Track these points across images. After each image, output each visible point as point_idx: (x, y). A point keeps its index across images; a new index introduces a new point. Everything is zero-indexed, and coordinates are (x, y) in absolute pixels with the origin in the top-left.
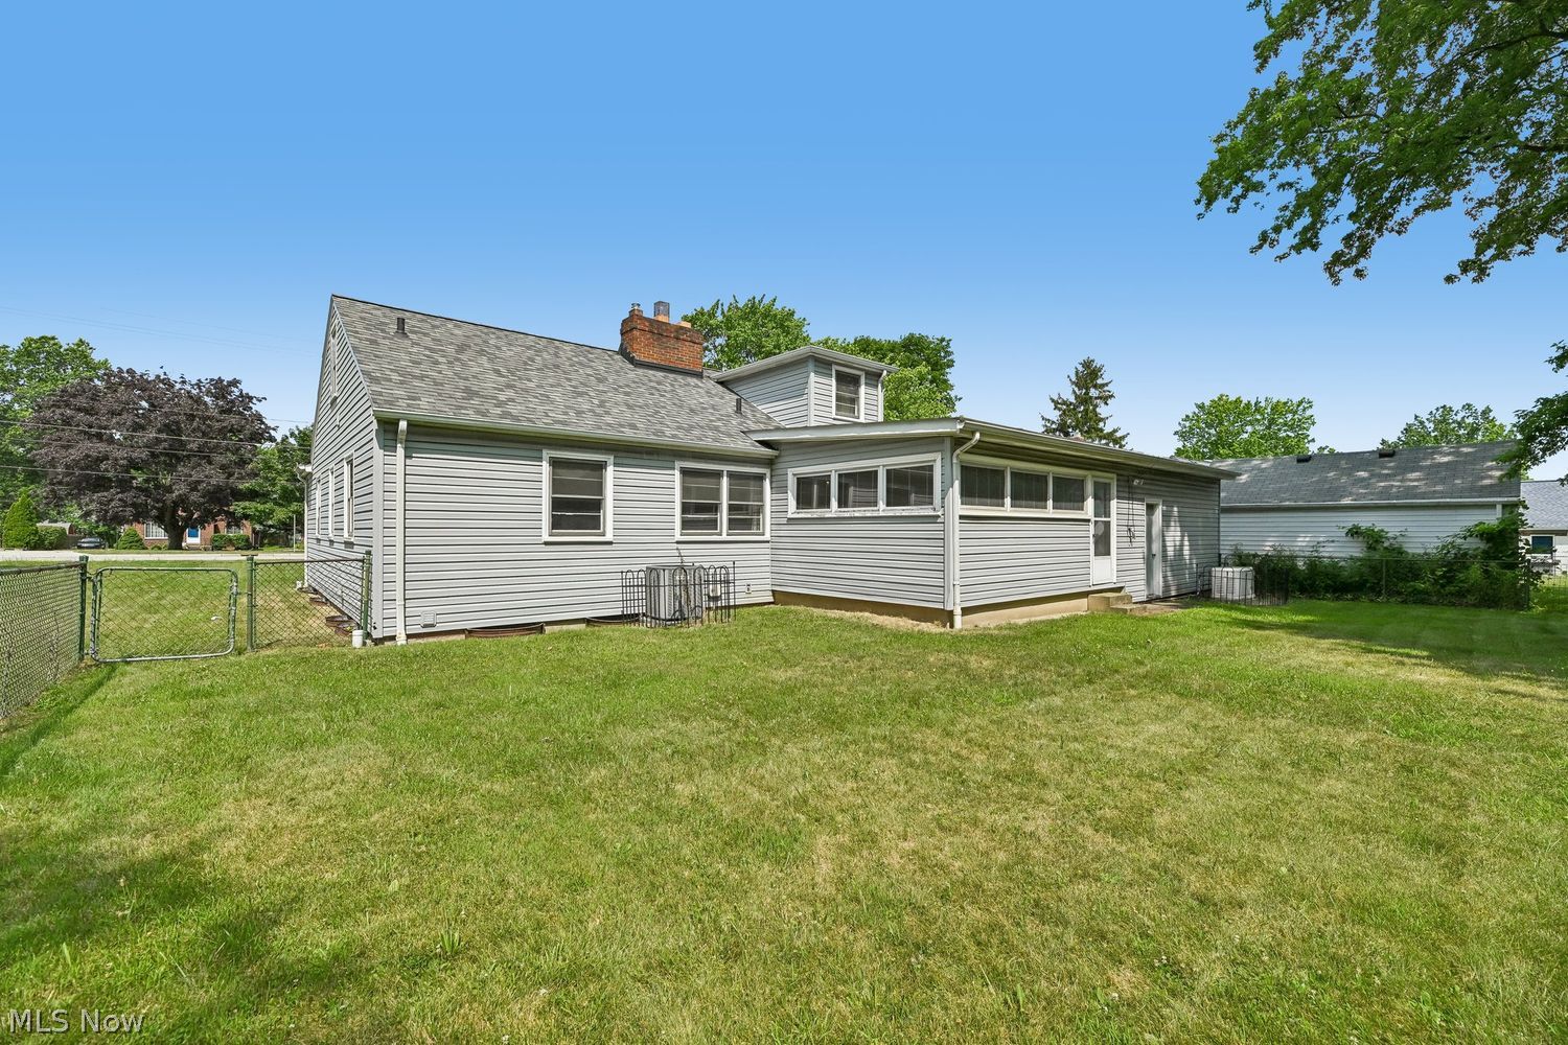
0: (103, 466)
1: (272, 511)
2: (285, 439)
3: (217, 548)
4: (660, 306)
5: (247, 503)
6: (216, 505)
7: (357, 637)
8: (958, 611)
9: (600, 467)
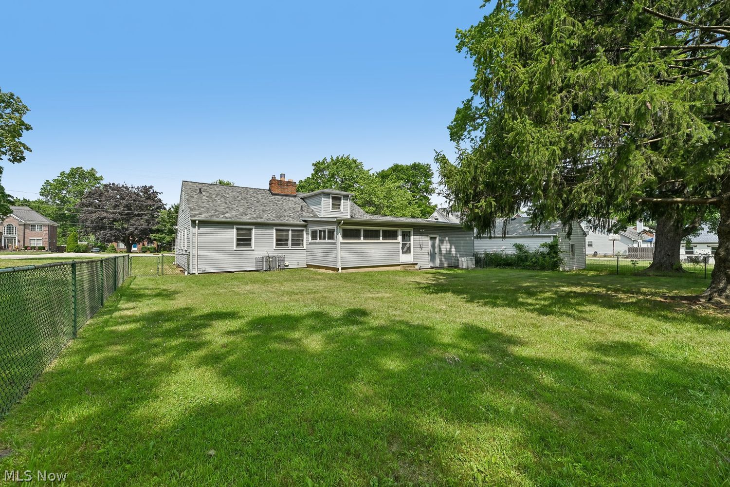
0: (104, 221)
1: (165, 237)
2: (170, 209)
3: (144, 252)
4: (283, 175)
5: (155, 235)
6: (144, 235)
7: (186, 273)
8: (340, 268)
9: (251, 230)
